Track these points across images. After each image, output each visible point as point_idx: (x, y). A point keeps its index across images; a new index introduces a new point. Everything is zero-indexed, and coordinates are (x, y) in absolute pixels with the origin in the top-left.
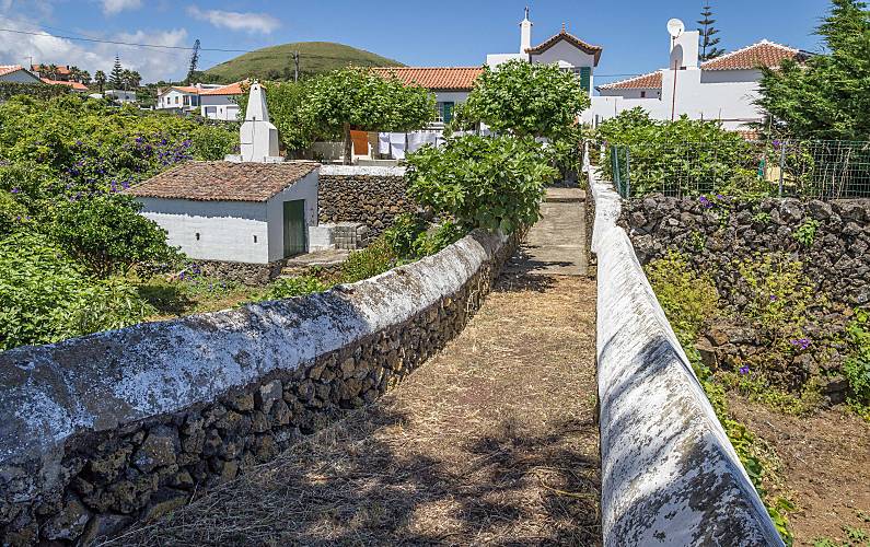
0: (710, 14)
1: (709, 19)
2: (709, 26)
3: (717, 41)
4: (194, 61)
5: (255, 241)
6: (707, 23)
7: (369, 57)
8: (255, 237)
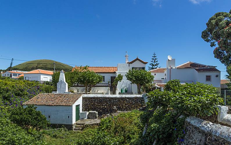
0: (155, 55)
1: (155, 56)
2: (155, 58)
3: (157, 61)
4: (11, 64)
5: (69, 118)
6: (155, 57)
7: (60, 64)
8: (69, 116)
